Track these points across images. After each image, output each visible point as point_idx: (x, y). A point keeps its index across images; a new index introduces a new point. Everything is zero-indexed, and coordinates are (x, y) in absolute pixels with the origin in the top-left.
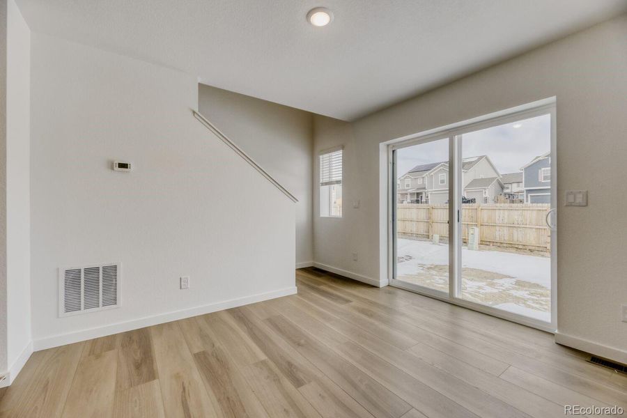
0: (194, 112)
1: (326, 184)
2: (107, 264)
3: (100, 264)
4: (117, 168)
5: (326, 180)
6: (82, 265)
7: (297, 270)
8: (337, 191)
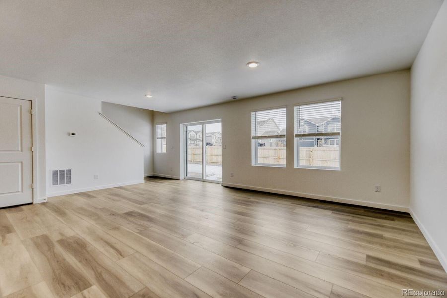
0: (100, 114)
1: (160, 138)
2: (67, 169)
3: (65, 168)
4: (71, 135)
5: (159, 136)
6: (58, 169)
7: (144, 177)
8: (164, 142)
